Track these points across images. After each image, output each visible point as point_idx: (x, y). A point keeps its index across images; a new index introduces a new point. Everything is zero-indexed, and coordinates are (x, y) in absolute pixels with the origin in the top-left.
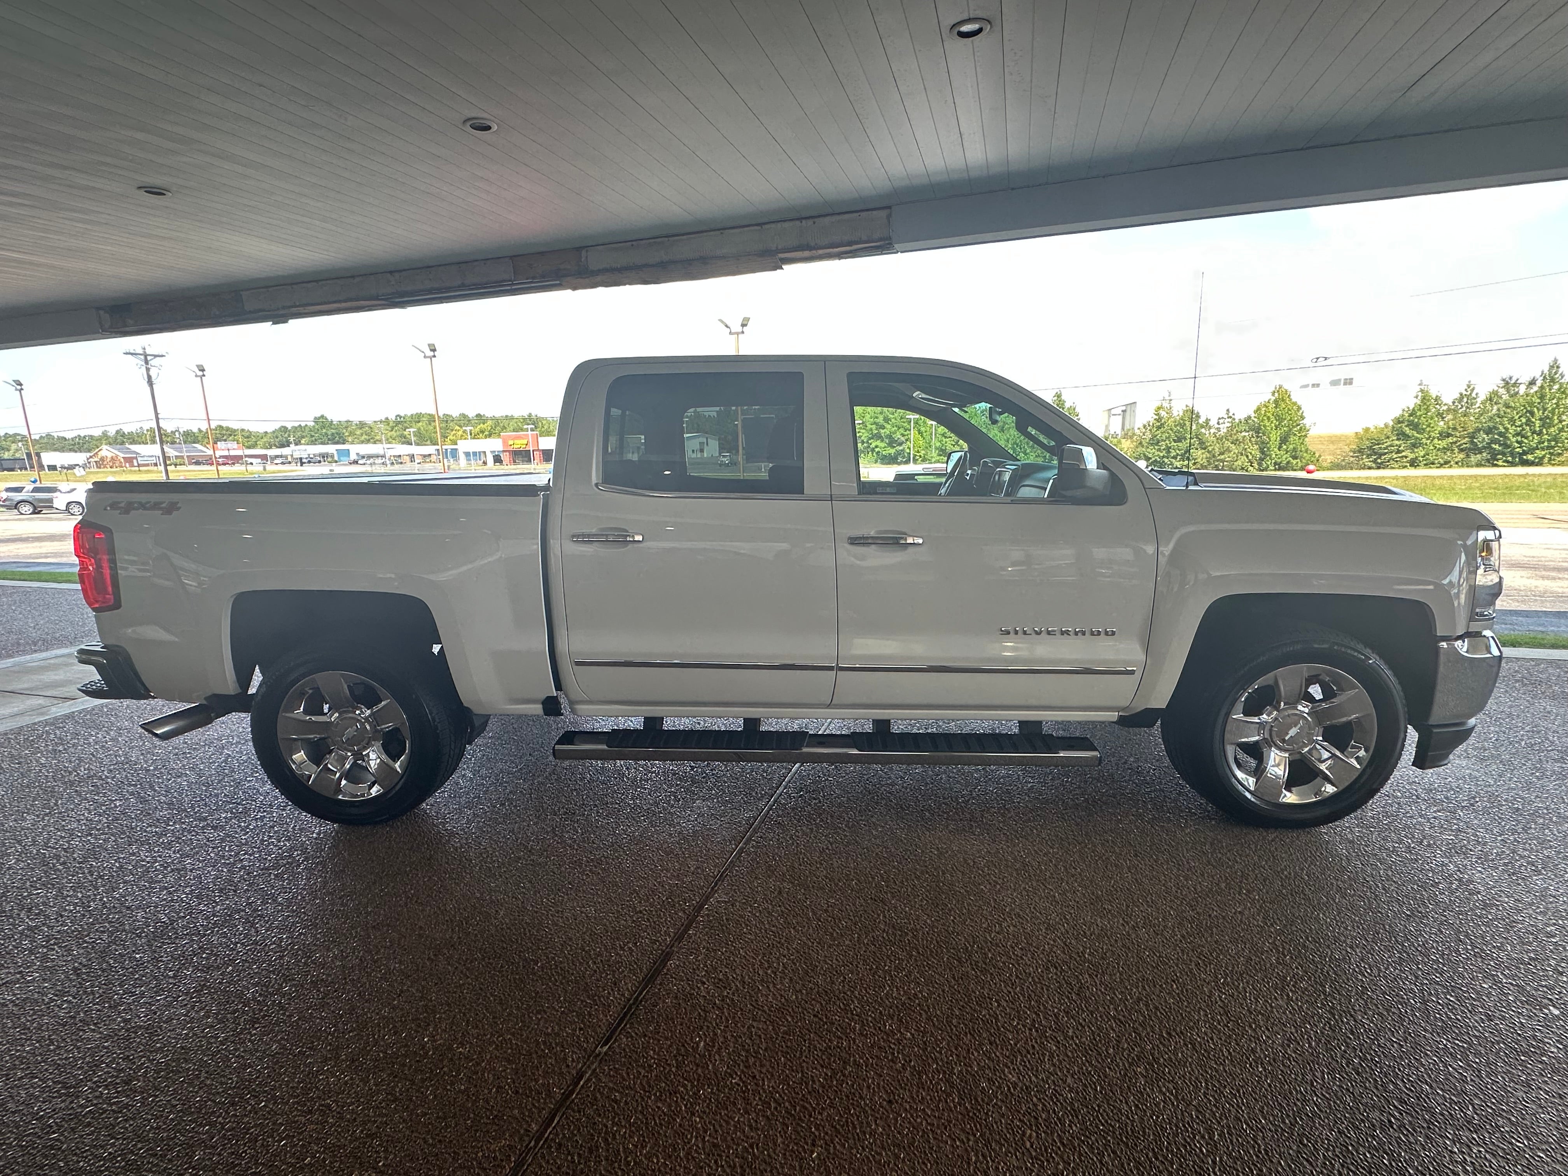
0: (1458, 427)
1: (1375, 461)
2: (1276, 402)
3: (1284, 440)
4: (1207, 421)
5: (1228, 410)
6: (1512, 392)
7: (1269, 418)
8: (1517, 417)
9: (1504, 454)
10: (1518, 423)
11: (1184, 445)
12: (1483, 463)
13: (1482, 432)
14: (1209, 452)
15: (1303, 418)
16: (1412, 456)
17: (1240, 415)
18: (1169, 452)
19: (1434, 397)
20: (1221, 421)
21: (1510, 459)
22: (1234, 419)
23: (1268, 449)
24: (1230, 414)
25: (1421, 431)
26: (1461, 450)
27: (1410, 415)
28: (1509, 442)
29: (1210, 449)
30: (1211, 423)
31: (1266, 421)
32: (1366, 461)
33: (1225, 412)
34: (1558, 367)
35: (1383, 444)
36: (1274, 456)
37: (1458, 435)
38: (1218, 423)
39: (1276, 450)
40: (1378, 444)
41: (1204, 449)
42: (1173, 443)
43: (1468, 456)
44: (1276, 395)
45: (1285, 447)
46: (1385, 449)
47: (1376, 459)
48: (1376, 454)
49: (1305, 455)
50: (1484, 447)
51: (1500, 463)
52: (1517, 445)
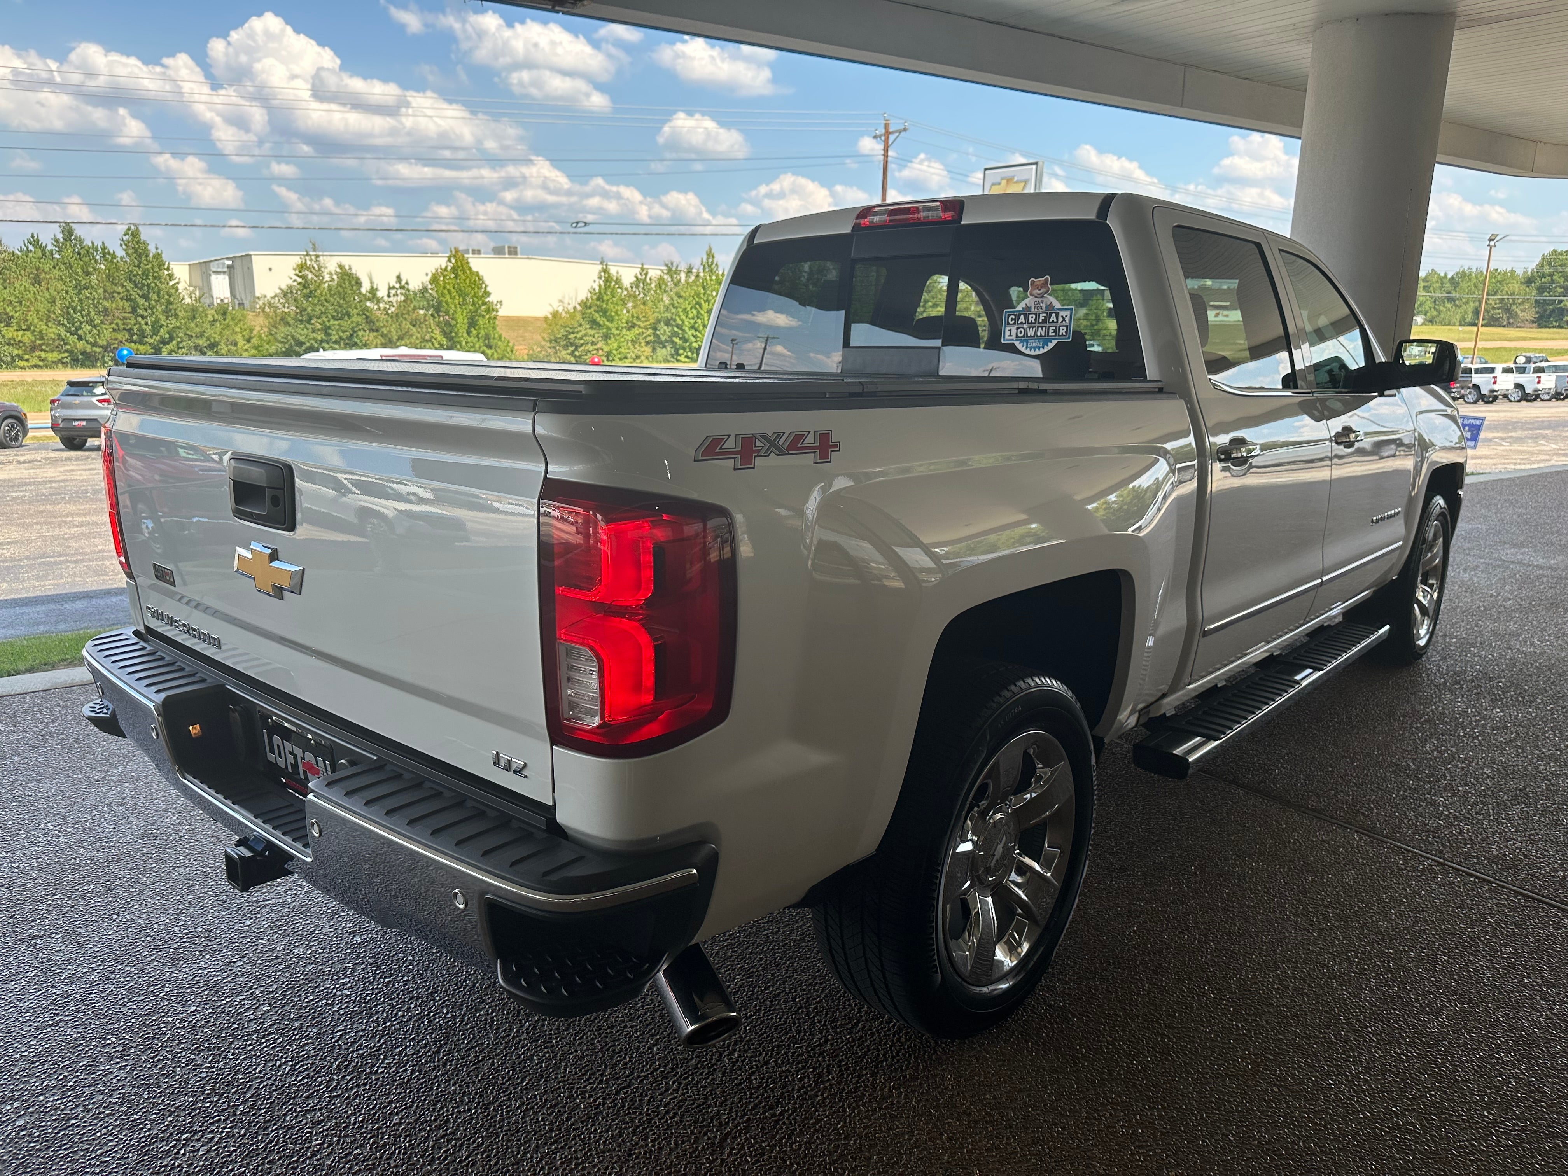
0: (641, 316)
1: (572, 353)
2: (454, 270)
3: (472, 323)
4: (373, 291)
5: (399, 277)
6: (675, 280)
7: (449, 291)
8: (689, 309)
9: (684, 349)
10: (691, 315)
11: (346, 323)
12: (669, 358)
13: (662, 324)
14: (383, 335)
15: (487, 294)
16: (606, 349)
17: (415, 285)
18: (328, 334)
19: (615, 278)
20: (393, 292)
21: (689, 354)
22: (408, 290)
23: (456, 333)
24: (403, 283)
25: (611, 319)
26: (647, 343)
27: (598, 299)
28: (686, 336)
29: (385, 331)
30: (380, 294)
31: (448, 297)
32: (564, 354)
33: (395, 279)
34: (713, 257)
35: (577, 333)
36: (464, 343)
37: (642, 325)
38: (389, 296)
39: (465, 335)
40: (573, 333)
41: (377, 331)
42: (332, 322)
43: (654, 350)
44: (453, 261)
45: (475, 332)
46: (581, 338)
47: (573, 352)
48: (572, 344)
49: (500, 343)
50: (666, 341)
51: (682, 358)
52: (693, 339)
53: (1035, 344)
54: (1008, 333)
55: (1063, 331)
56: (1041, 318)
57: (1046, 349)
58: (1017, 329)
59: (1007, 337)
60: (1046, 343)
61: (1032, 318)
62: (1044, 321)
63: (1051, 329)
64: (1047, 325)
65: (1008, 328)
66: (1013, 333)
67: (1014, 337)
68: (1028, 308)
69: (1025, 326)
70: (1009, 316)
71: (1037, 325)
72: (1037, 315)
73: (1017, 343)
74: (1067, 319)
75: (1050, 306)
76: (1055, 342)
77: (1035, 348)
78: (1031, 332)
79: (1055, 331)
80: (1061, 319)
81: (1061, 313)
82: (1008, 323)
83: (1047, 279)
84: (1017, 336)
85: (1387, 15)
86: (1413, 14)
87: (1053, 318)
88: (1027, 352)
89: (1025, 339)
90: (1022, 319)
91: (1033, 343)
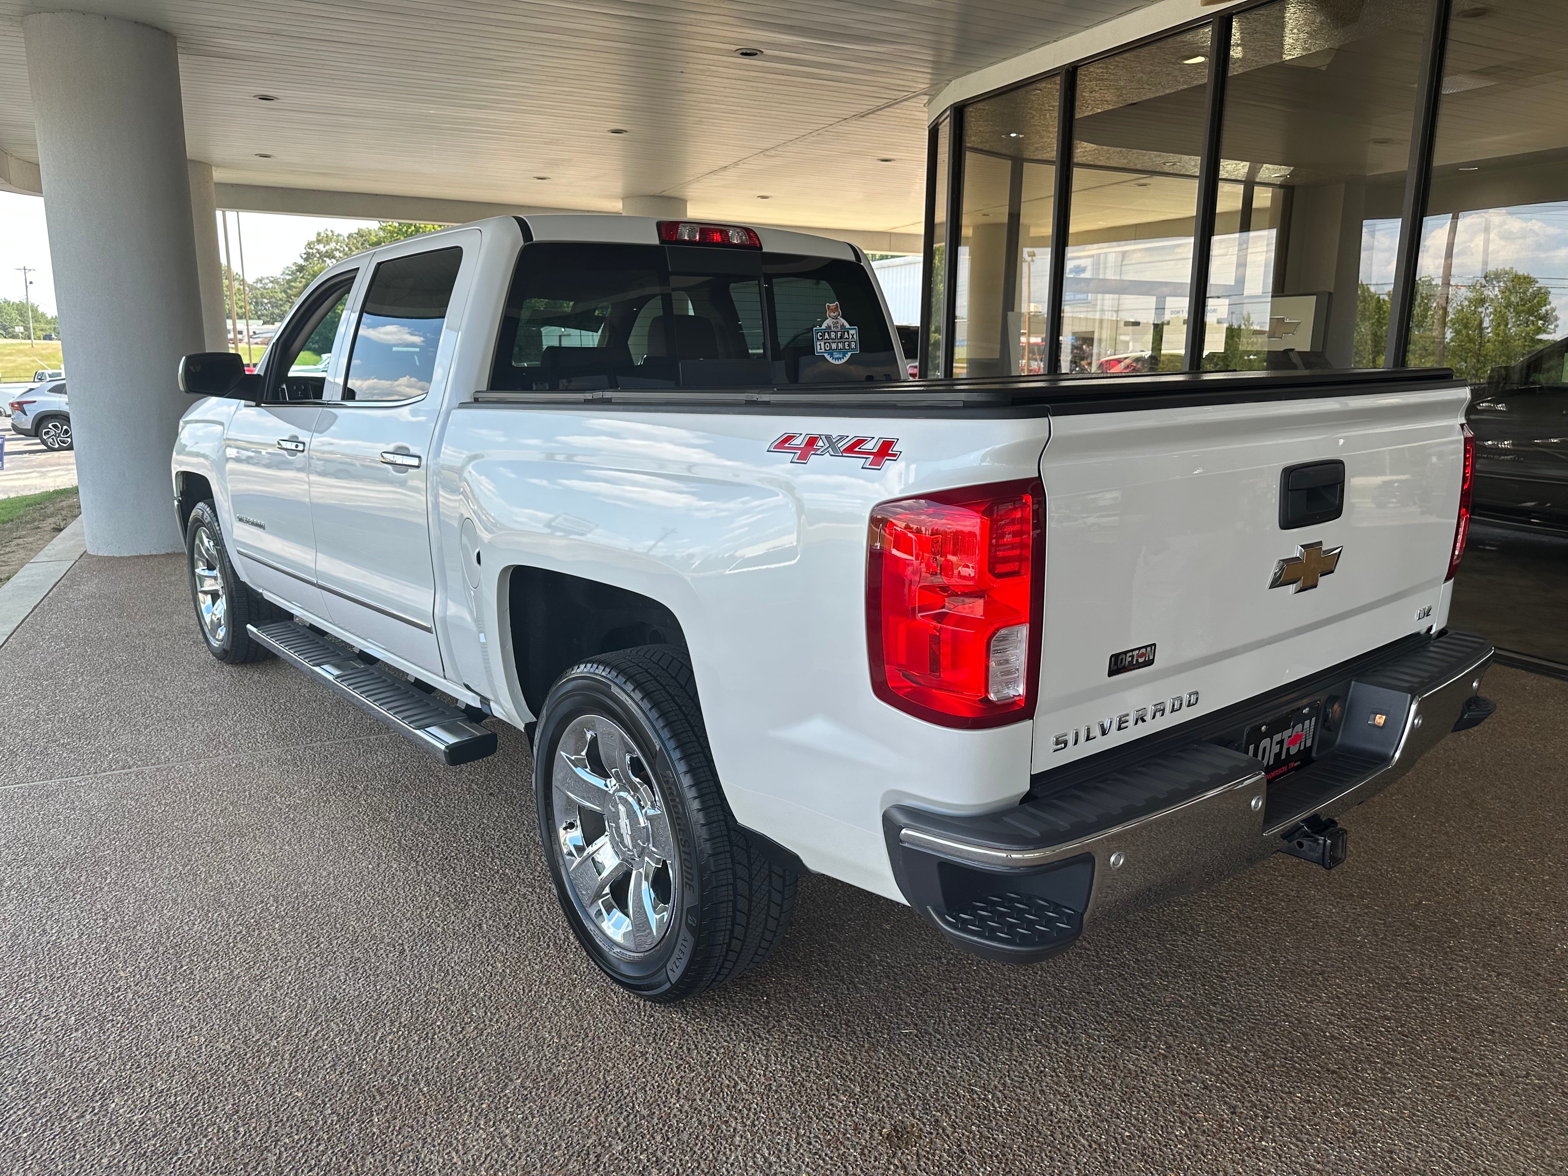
53: (837, 356)
54: (819, 347)
56: (839, 335)
57: (846, 359)
58: (825, 344)
59: (818, 350)
60: (844, 355)
61: (833, 335)
62: (841, 337)
63: (846, 345)
64: (843, 341)
65: (818, 343)
66: (823, 347)
67: (823, 350)
68: (829, 327)
69: (830, 341)
70: (817, 333)
71: (837, 341)
72: (836, 333)
73: (826, 355)
74: (855, 337)
75: (843, 326)
76: (850, 354)
77: (838, 359)
78: (834, 346)
79: (849, 346)
80: (851, 337)
81: (850, 332)
82: (818, 339)
83: (837, 306)
84: (825, 349)
86: (158, 29)
87: (846, 336)
88: (833, 362)
89: (831, 352)
90: (827, 336)
91: (836, 355)
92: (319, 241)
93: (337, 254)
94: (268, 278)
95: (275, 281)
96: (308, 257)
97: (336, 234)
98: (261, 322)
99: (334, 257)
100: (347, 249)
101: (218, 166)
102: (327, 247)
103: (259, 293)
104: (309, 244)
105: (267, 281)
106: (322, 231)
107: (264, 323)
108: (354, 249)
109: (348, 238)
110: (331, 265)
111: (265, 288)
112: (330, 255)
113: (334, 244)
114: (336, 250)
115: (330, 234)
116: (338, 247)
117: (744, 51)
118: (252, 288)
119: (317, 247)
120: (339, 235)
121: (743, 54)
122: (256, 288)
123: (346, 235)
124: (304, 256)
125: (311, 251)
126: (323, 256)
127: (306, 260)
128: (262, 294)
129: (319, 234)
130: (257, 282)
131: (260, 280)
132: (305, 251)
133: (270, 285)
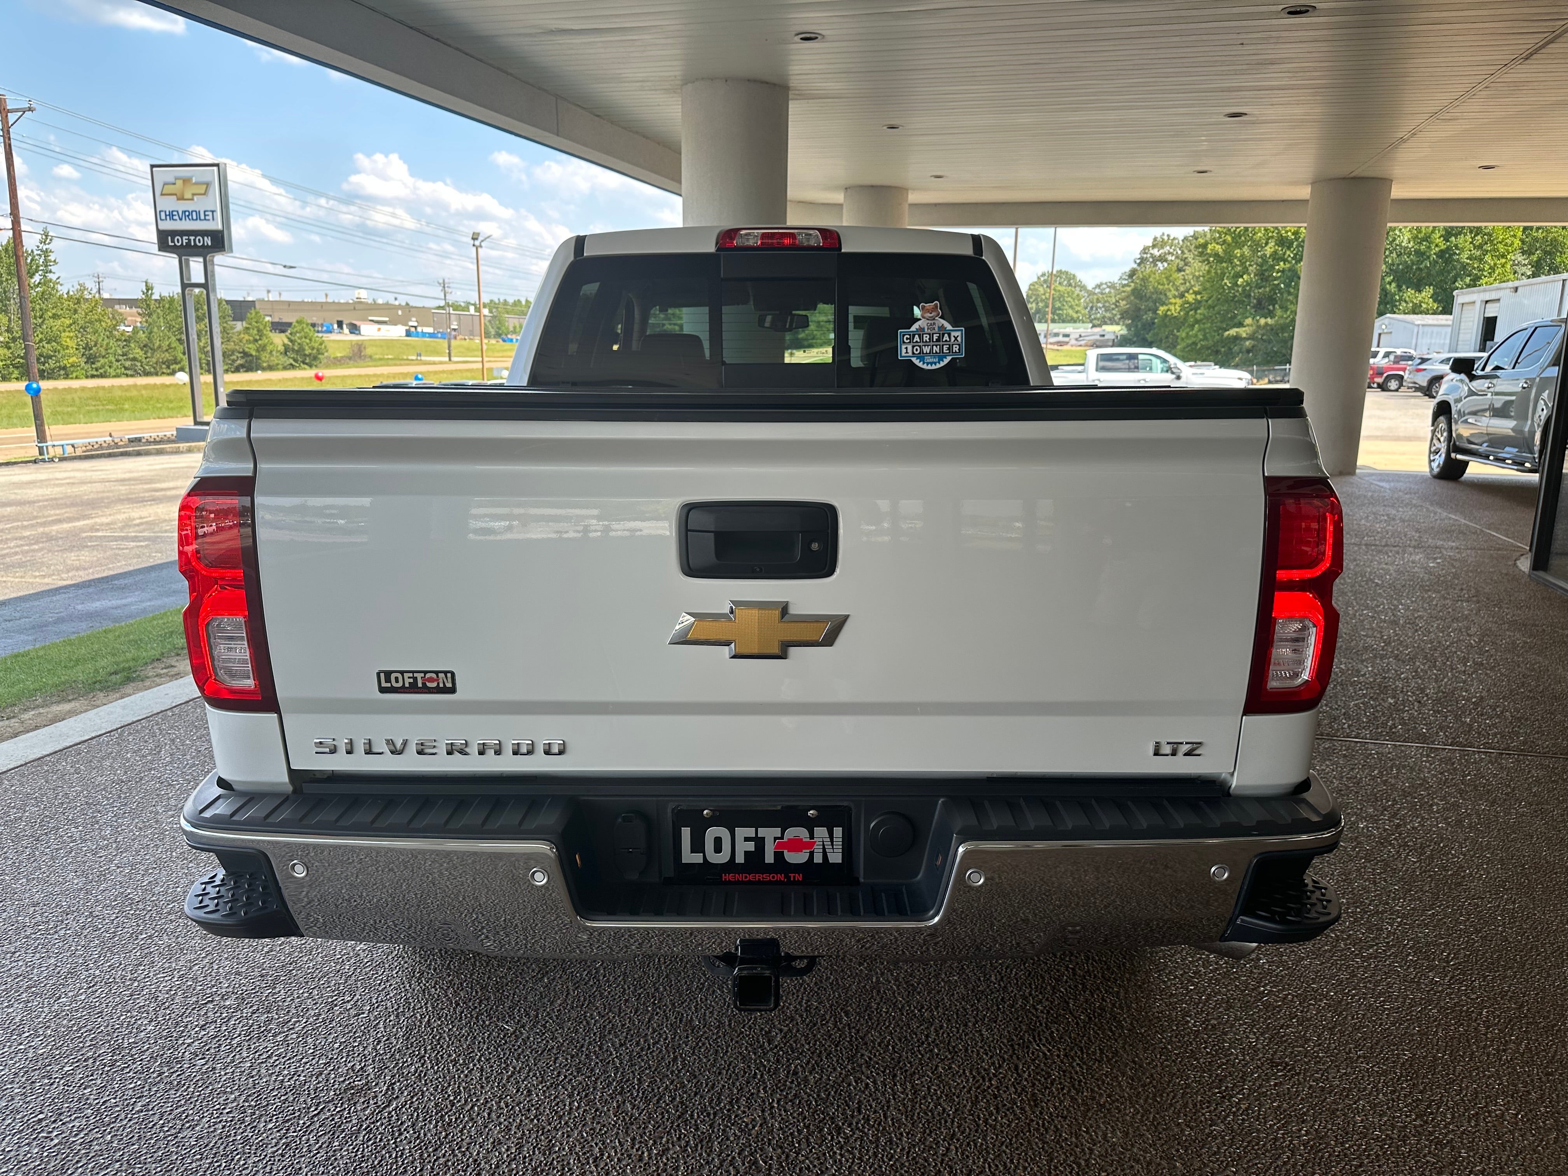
53: (931, 360)
54: (904, 351)
55: (956, 348)
56: (935, 338)
57: (942, 364)
58: (913, 347)
59: (903, 354)
60: (941, 359)
61: (926, 338)
62: (938, 340)
63: (945, 348)
64: (941, 343)
65: (904, 347)
66: (910, 351)
67: (910, 354)
68: (921, 329)
69: (921, 344)
70: (904, 336)
71: (931, 343)
72: (931, 336)
73: (914, 359)
74: (959, 339)
75: (942, 327)
76: (949, 358)
77: (931, 364)
78: (926, 350)
79: (949, 349)
80: (953, 339)
81: (953, 334)
82: (904, 342)
83: (936, 305)
84: (913, 353)
85: (749, 80)
86: (767, 83)
87: (946, 337)
88: (925, 367)
89: (921, 356)
90: (917, 338)
91: (928, 359)
92: (1154, 246)
93: (1170, 258)
94: (1106, 283)
95: (1112, 286)
96: (1142, 261)
97: (1171, 238)
98: (1091, 325)
99: (1166, 261)
100: (1179, 252)
101: (914, 190)
102: (1161, 251)
103: (1095, 297)
104: (1144, 249)
105: (1104, 286)
106: (1158, 236)
107: (1094, 326)
108: (1186, 251)
109: (1183, 241)
110: (1162, 268)
111: (1102, 294)
112: (1162, 259)
113: (1168, 248)
114: (1169, 253)
115: (1166, 238)
116: (1171, 251)
117: (1293, 10)
118: (1090, 293)
119: (1152, 251)
120: (1174, 239)
121: (1290, 13)
122: (1095, 294)
123: (1181, 238)
124: (1138, 261)
125: (1145, 256)
126: (1156, 260)
127: (1139, 264)
128: (1098, 299)
129: (1155, 239)
130: (1095, 288)
131: (1099, 286)
132: (1139, 256)
133: (1107, 290)
